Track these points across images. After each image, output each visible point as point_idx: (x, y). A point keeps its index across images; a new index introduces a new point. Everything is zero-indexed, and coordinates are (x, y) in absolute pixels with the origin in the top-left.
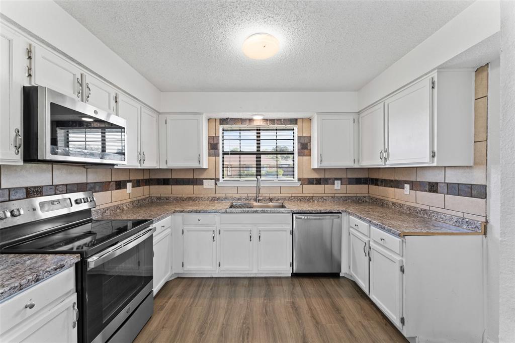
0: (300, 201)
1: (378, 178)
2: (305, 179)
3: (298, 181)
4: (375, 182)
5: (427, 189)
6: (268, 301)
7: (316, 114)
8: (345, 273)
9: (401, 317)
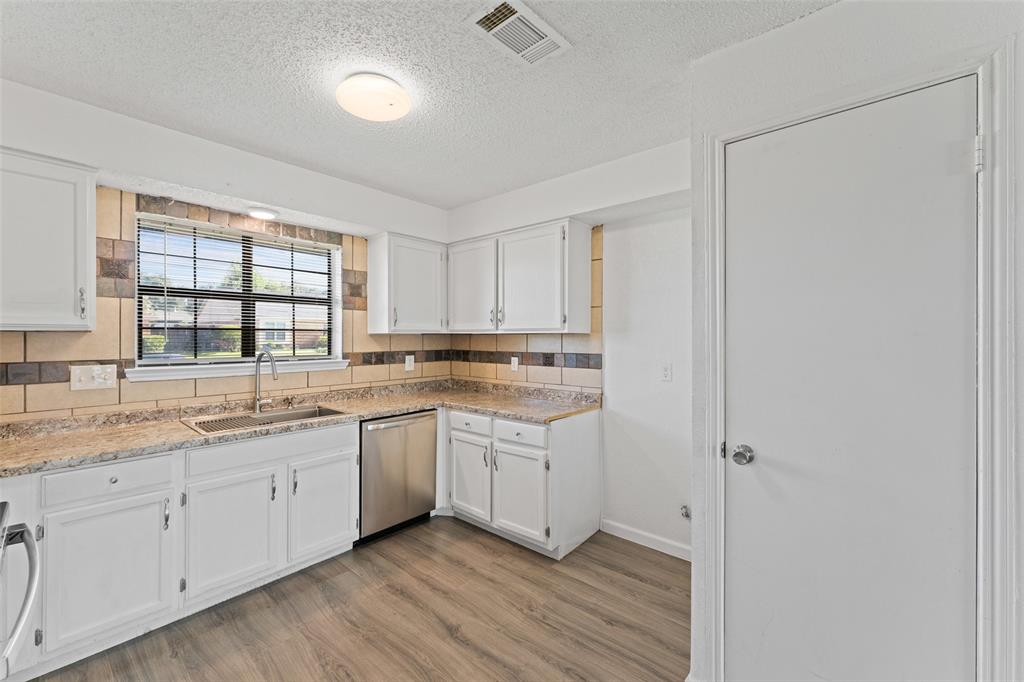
0: (349, 398)
1: (468, 349)
2: (358, 354)
3: (344, 358)
4: (464, 356)
5: (541, 362)
6: (344, 606)
7: (386, 233)
8: (442, 508)
9: (546, 527)
